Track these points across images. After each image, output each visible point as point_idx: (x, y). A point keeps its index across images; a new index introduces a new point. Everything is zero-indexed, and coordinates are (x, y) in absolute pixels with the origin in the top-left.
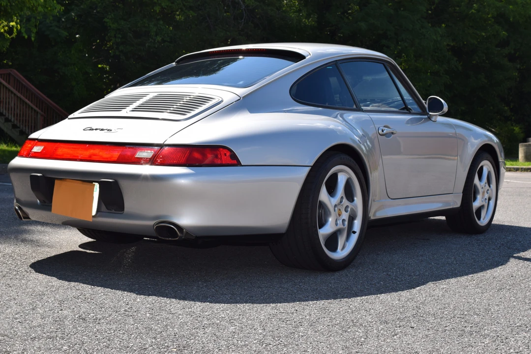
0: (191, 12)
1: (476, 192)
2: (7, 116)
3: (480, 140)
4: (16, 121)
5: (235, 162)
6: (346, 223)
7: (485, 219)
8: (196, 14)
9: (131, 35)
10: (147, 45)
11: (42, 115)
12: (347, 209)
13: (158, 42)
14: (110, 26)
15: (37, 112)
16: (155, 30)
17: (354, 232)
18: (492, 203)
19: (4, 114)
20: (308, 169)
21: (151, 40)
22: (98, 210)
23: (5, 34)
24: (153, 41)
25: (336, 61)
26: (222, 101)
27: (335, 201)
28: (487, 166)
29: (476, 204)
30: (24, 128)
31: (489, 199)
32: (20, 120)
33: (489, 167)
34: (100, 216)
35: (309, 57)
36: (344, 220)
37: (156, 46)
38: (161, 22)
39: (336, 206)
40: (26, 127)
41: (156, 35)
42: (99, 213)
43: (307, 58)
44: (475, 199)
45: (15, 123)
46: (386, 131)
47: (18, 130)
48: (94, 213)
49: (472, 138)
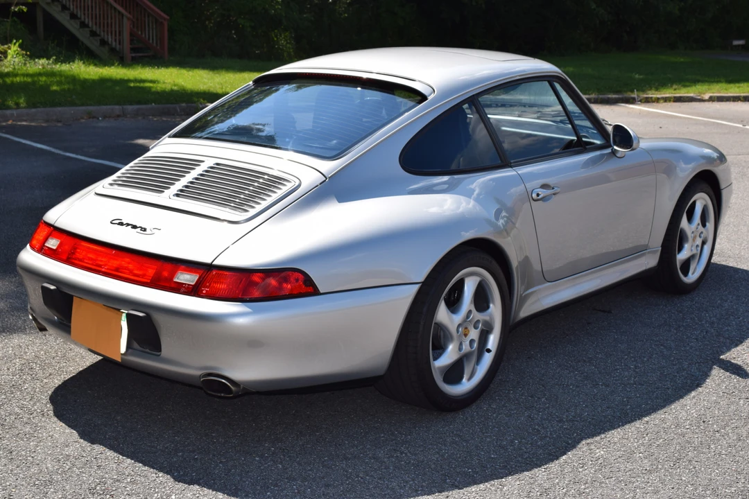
1: (683, 239)
2: (83, 19)
3: (693, 164)
4: (94, 27)
5: (310, 289)
6: (475, 345)
7: (695, 274)
11: (128, 19)
12: (477, 325)
15: (123, 15)
17: (489, 351)
18: (707, 248)
19: (79, 16)
20: (416, 287)
22: (129, 346)
25: (473, 95)
26: (299, 186)
27: (458, 318)
28: (701, 200)
29: (682, 256)
30: (106, 36)
31: (704, 243)
32: (100, 23)
33: (705, 201)
34: (132, 355)
35: (433, 96)
36: (472, 341)
39: (459, 325)
40: (108, 35)
42: (130, 351)
43: (430, 98)
44: (680, 249)
45: (94, 29)
46: (543, 193)
47: (98, 38)
48: (123, 349)
49: (682, 163)
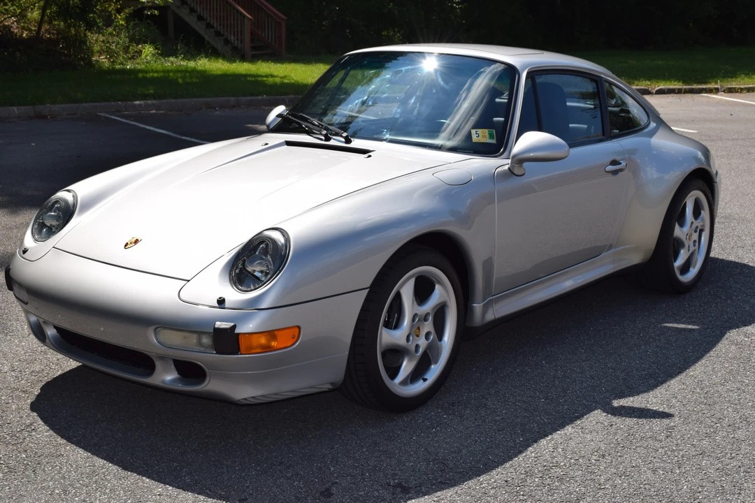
2: (208, 21)
11: (249, 20)
15: (244, 16)
19: (205, 18)
32: (224, 24)
40: (231, 35)
45: (219, 29)
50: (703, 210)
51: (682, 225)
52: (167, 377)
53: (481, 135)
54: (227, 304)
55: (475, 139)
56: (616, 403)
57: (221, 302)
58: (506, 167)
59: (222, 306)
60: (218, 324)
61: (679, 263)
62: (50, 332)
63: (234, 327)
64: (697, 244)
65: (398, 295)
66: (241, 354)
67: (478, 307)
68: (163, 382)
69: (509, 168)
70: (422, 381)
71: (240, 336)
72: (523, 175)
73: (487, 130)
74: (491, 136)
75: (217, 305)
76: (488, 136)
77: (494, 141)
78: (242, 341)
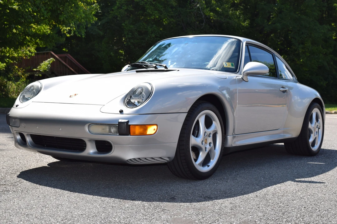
0: (172, 19)
8: (175, 21)
9: (137, 33)
10: (146, 39)
13: (153, 37)
14: (125, 28)
16: (151, 30)
21: (149, 36)
23: (67, 34)
24: (150, 37)
37: (152, 40)
38: (155, 26)
41: (151, 34)
50: (319, 118)
51: (311, 123)
52: (91, 150)
53: (228, 64)
54: (124, 112)
55: (225, 66)
56: (297, 180)
57: (121, 112)
58: (241, 77)
59: (122, 113)
60: (120, 121)
61: (311, 140)
62: (28, 139)
63: (128, 122)
64: (318, 133)
65: (198, 122)
66: (131, 135)
67: (229, 138)
68: (89, 154)
69: (242, 78)
70: (207, 167)
71: (131, 126)
72: (248, 82)
73: (230, 63)
74: (232, 65)
75: (120, 113)
76: (231, 65)
77: (234, 67)
78: (132, 129)
